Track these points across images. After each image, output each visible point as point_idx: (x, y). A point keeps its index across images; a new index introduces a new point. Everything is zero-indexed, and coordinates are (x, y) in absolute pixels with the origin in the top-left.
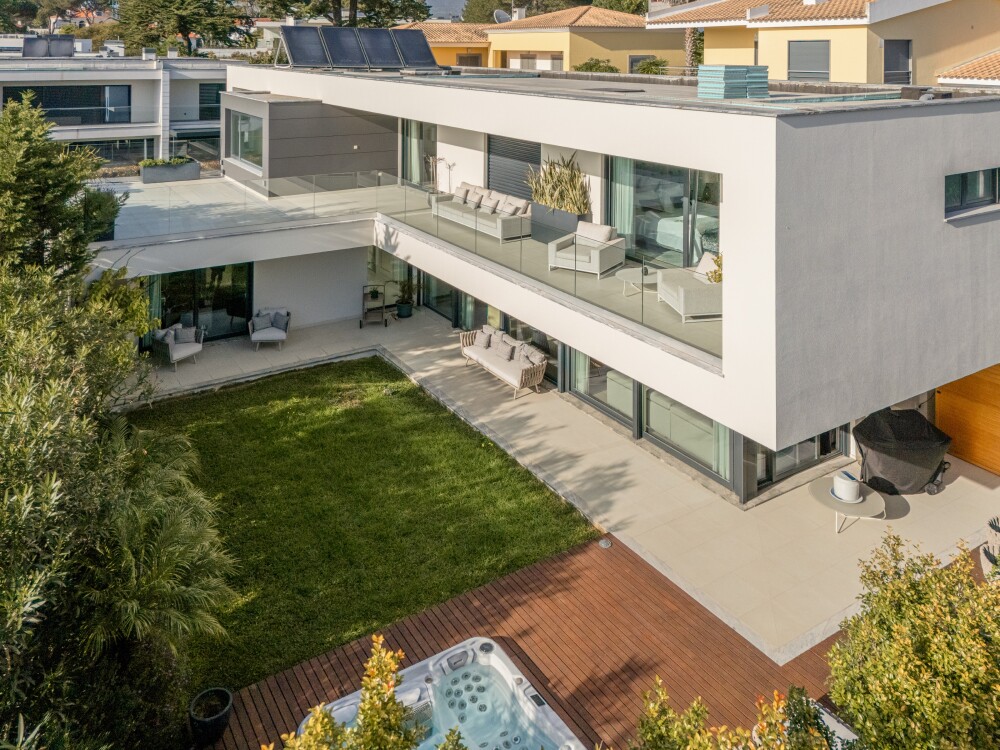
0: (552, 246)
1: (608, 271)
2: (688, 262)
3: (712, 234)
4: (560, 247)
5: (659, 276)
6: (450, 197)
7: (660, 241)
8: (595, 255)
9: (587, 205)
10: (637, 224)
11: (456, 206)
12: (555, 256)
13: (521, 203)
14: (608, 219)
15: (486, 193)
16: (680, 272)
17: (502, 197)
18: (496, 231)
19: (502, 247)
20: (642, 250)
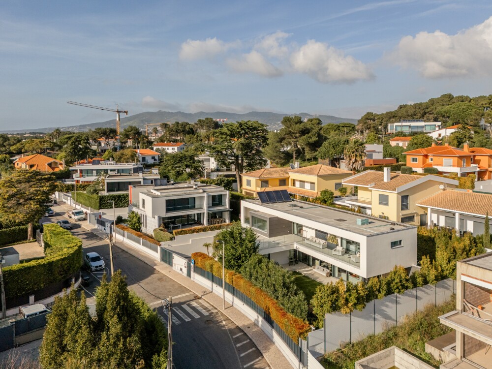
0: (333, 250)
1: (343, 255)
2: (355, 254)
3: (359, 249)
4: (335, 251)
5: (351, 256)
6: (309, 239)
7: (350, 249)
8: (341, 252)
9: (338, 243)
10: (347, 246)
11: (310, 241)
12: (333, 252)
13: (325, 241)
14: (342, 246)
15: (317, 238)
16: (355, 255)
17: (320, 240)
18: (321, 247)
19: (322, 250)
20: (347, 251)
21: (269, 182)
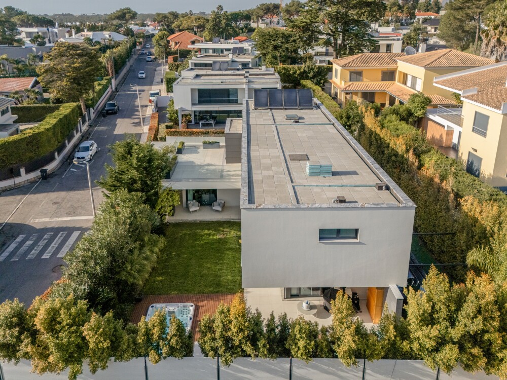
21: (364, 74)
